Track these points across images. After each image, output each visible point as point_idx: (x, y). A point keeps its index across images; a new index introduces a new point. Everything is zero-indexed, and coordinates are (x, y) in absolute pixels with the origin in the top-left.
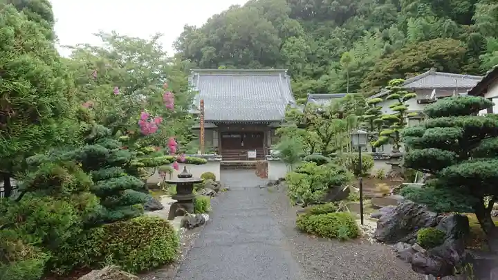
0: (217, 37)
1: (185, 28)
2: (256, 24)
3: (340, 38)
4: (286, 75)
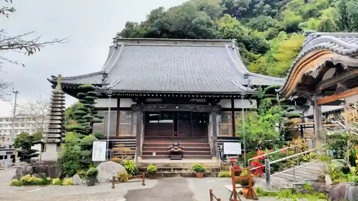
4: (234, 46)
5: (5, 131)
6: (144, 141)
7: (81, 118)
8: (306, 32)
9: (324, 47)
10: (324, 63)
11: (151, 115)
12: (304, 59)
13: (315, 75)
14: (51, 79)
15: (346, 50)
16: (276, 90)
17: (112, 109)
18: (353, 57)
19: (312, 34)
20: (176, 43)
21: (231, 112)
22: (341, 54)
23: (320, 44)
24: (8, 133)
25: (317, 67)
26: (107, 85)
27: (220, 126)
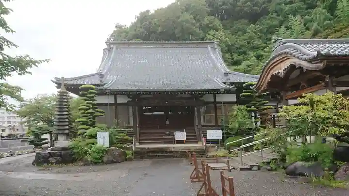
0: (143, 30)
1: (116, 27)
2: (179, 18)
3: (255, 33)
4: (216, 47)
5: (14, 122)
6: (140, 130)
7: (84, 113)
8: (275, 39)
9: (288, 53)
10: (289, 66)
11: (144, 108)
12: (273, 62)
13: (281, 75)
14: (54, 80)
15: (305, 56)
16: (250, 87)
17: (111, 104)
18: (310, 62)
19: (280, 41)
20: (163, 46)
21: (213, 105)
22: (301, 59)
23: (285, 51)
24: (17, 124)
25: (283, 69)
26: (104, 85)
27: (204, 116)
